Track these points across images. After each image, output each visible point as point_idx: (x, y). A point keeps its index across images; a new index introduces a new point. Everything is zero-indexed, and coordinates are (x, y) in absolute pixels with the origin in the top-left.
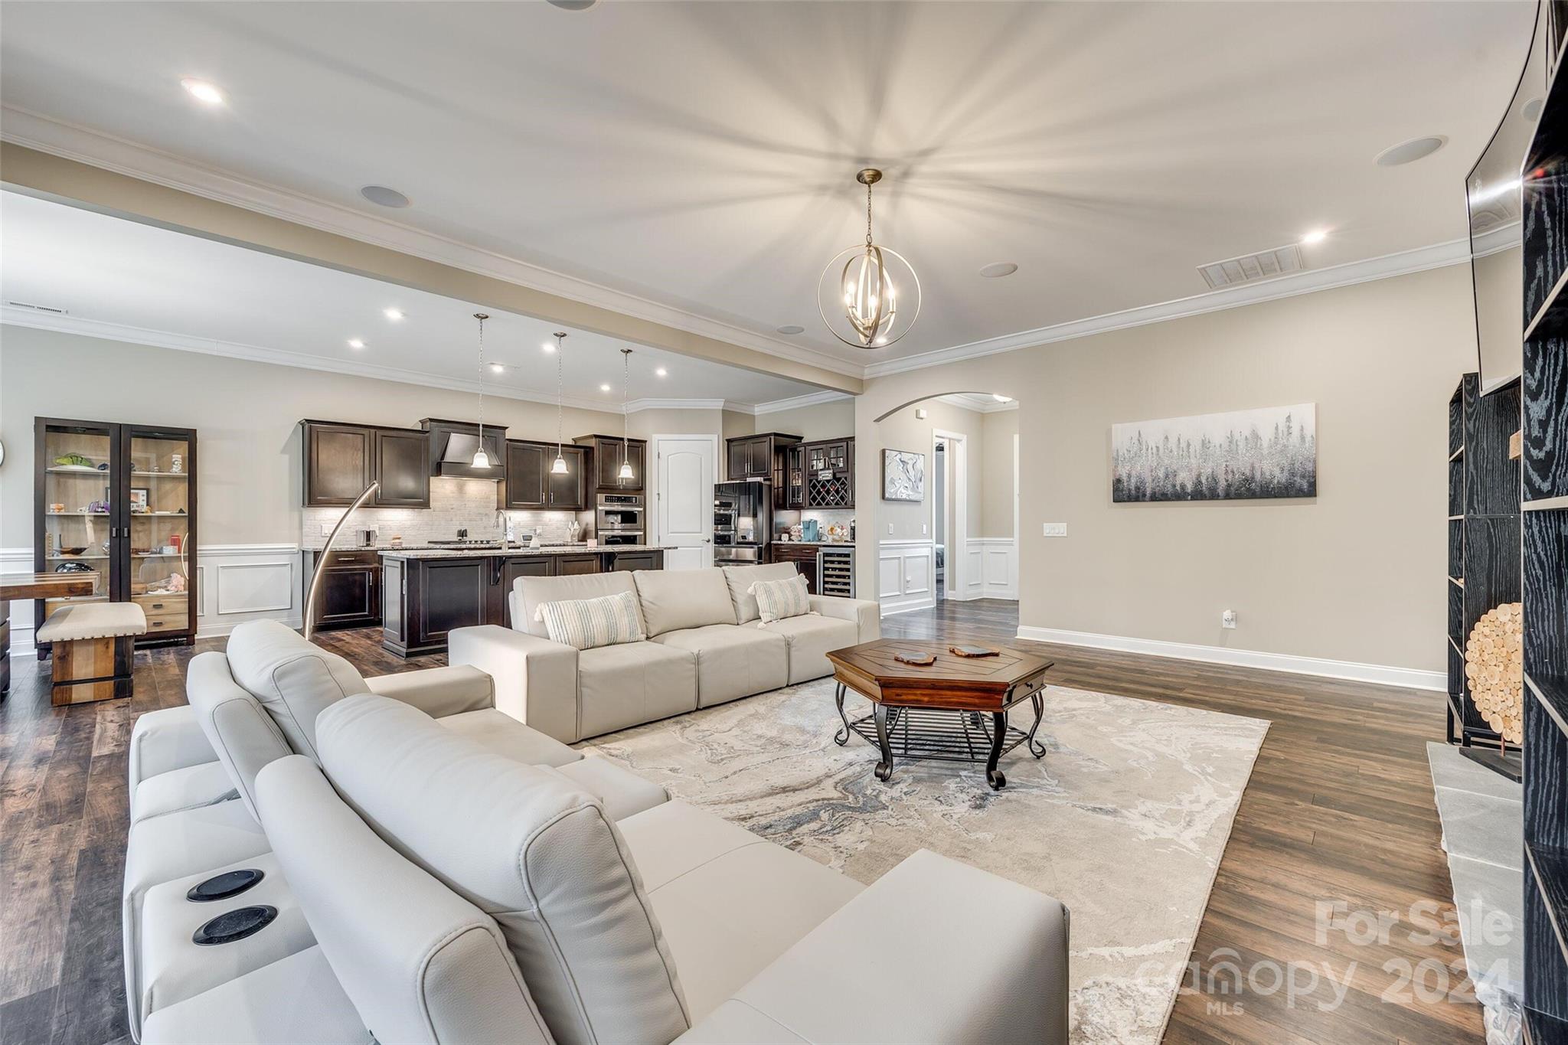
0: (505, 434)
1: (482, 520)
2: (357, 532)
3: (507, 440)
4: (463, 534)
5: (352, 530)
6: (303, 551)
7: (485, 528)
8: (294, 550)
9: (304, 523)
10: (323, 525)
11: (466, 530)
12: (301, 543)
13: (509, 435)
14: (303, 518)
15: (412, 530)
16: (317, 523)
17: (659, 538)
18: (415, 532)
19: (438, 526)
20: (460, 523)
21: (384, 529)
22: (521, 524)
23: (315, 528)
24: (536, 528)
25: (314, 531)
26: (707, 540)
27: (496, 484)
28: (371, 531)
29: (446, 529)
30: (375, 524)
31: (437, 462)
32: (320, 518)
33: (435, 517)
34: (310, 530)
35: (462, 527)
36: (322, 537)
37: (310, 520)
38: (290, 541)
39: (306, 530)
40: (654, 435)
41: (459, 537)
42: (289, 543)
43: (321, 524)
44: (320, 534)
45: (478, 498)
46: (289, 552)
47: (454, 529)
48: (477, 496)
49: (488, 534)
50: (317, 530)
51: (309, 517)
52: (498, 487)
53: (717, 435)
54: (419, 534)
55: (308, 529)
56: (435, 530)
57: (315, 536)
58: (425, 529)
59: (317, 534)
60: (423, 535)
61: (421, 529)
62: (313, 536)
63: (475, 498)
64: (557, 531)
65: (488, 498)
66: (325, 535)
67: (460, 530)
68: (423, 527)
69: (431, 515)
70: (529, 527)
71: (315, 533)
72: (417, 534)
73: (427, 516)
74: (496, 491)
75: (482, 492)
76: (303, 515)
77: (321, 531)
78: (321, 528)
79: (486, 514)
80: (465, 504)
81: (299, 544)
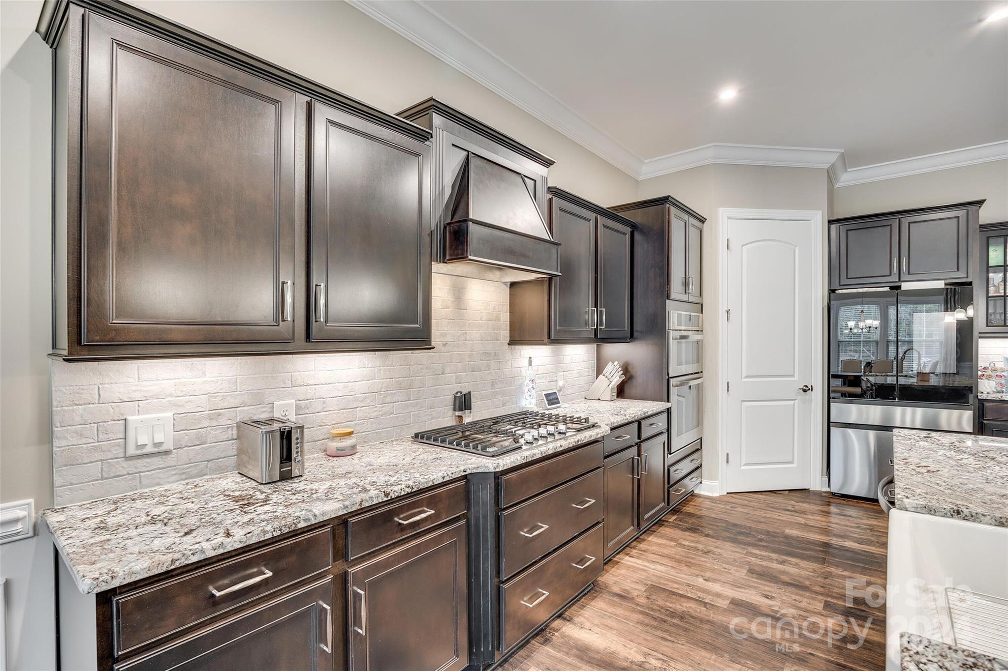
0: (546, 176)
1: (489, 367)
2: (238, 426)
3: (551, 189)
4: (463, 402)
5: (223, 421)
8: (19, 527)
9: (57, 420)
10: (128, 418)
11: (470, 393)
14: (57, 397)
15: (371, 404)
16: (108, 411)
17: (728, 387)
18: (376, 409)
19: (420, 387)
20: (457, 377)
21: (318, 410)
22: (541, 372)
23: (99, 428)
24: (557, 376)
25: (98, 442)
26: (802, 389)
27: (509, 289)
28: (290, 433)
29: (433, 396)
30: (294, 401)
31: (448, 224)
32: (118, 395)
33: (422, 369)
34: (84, 441)
35: (461, 387)
36: (128, 458)
37: (81, 402)
38: (8, 494)
39: (64, 443)
40: (721, 210)
41: (457, 412)
42: (4, 500)
43: (122, 415)
44: (123, 450)
45: (483, 320)
46: (3, 537)
47: (446, 394)
48: (482, 313)
49: (497, 397)
50: (111, 436)
51: (78, 393)
52: (512, 296)
53: (821, 212)
54: (384, 414)
55: (73, 437)
56: (414, 399)
57: (102, 460)
58: (396, 398)
59: (109, 451)
60: (391, 414)
61: (388, 400)
62: (96, 461)
63: (481, 320)
64: (578, 380)
65: (497, 319)
66: (139, 452)
67: (459, 394)
68: (392, 393)
69: (419, 363)
70: (549, 375)
71: (104, 449)
72: (380, 413)
73: (410, 368)
74: (509, 304)
75: (490, 305)
76: (54, 388)
77: (125, 439)
78: (123, 427)
79: (495, 353)
80: (466, 333)
81: (36, 501)
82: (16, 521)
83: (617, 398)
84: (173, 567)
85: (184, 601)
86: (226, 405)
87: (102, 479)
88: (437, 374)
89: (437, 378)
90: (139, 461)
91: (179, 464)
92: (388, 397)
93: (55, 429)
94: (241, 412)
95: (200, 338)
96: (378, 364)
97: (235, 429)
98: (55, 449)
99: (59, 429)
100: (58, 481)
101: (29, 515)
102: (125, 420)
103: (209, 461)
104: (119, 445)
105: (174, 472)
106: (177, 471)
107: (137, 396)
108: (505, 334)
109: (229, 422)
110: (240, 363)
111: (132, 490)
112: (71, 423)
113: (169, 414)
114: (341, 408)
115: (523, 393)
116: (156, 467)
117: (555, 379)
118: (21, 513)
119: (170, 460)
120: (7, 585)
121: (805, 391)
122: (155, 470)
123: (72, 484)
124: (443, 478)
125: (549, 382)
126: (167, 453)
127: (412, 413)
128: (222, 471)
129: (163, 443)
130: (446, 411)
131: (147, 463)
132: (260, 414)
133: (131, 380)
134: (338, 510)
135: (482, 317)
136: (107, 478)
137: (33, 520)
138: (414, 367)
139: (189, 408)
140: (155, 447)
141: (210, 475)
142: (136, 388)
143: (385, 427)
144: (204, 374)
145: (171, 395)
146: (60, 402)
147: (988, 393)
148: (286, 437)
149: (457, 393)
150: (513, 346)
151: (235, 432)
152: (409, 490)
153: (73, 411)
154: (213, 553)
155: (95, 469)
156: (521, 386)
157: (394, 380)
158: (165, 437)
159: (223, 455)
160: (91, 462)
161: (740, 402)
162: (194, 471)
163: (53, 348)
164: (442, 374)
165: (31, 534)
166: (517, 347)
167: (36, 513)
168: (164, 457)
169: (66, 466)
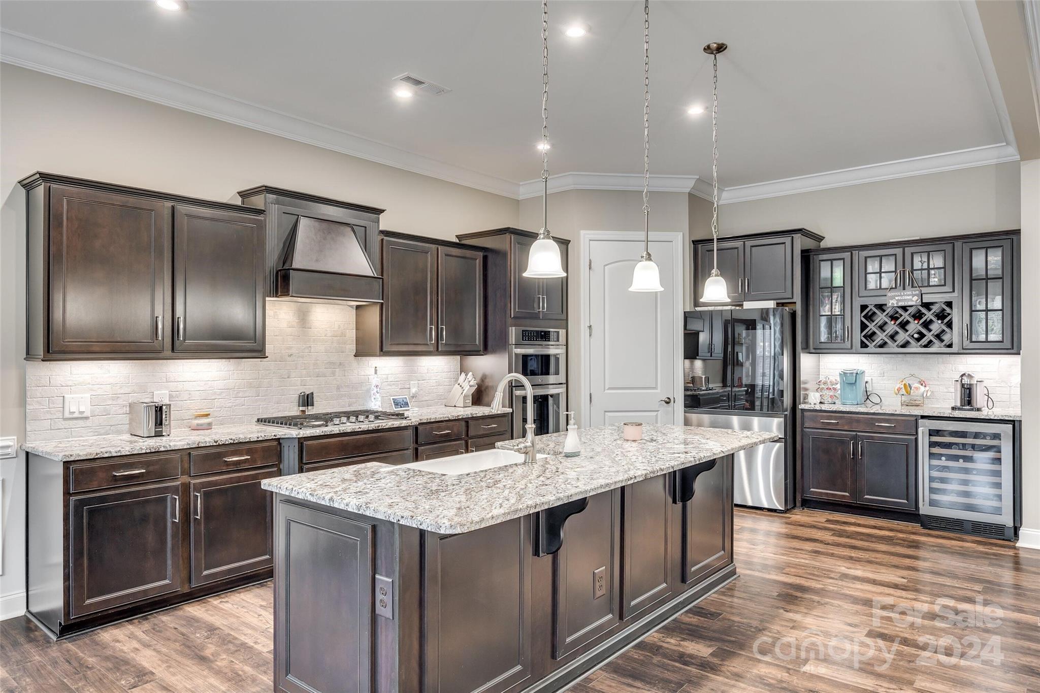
0: (378, 222)
1: (333, 374)
2: (130, 405)
3: (382, 232)
4: (307, 400)
5: (120, 402)
6: (27, 453)
7: (338, 388)
8: (9, 450)
9: (28, 394)
10: (66, 396)
11: (312, 393)
12: (23, 434)
13: (385, 223)
14: (28, 382)
15: (227, 397)
16: (54, 391)
17: (591, 398)
18: (230, 401)
19: (268, 387)
20: (302, 381)
21: (185, 399)
22: (390, 380)
23: (50, 401)
24: (409, 384)
25: (49, 408)
26: (665, 401)
27: (355, 311)
28: (161, 408)
29: (279, 394)
30: (168, 392)
31: (280, 270)
32: (60, 382)
33: (269, 374)
34: (42, 407)
35: (305, 389)
36: (65, 419)
37: (40, 385)
38: (5, 433)
39: (32, 407)
40: (582, 232)
41: (301, 408)
42: (2, 436)
43: (62, 394)
44: (62, 414)
45: (328, 336)
46: (2, 455)
47: (292, 393)
48: (327, 331)
49: (343, 398)
50: (55, 405)
51: (39, 380)
52: (358, 316)
53: (682, 233)
54: (237, 405)
55: (36, 405)
56: (263, 395)
57: (51, 419)
58: (247, 394)
59: (55, 414)
60: (242, 406)
61: (240, 395)
62: (48, 419)
63: (325, 336)
64: (437, 388)
65: (343, 335)
66: (71, 416)
67: (303, 394)
68: (244, 390)
69: (267, 369)
70: (400, 383)
71: (52, 412)
72: (234, 404)
73: (259, 372)
74: (355, 323)
75: (334, 325)
76: (27, 377)
77: (63, 408)
78: (62, 401)
79: (340, 363)
80: (310, 347)
81: (17, 438)
82: (8, 447)
83: (472, 405)
84: (97, 457)
85: (101, 475)
86: (122, 391)
87: (51, 430)
88: (283, 378)
89: (284, 381)
90: (70, 421)
91: (94, 425)
92: (241, 393)
93: (27, 399)
94: (132, 396)
95: (108, 350)
96: (232, 369)
97: (128, 407)
98: (27, 410)
99: (30, 399)
100: (28, 428)
101: (14, 445)
102: (64, 397)
103: (111, 426)
104: (59, 411)
105: (90, 431)
106: (92, 430)
107: (70, 383)
108: (352, 347)
109: (124, 402)
110: (132, 366)
111: (67, 438)
112: (35, 396)
113: (88, 395)
114: (202, 398)
115: (370, 397)
116: (80, 426)
117: (408, 386)
118: (11, 443)
119: (88, 423)
120: (3, 481)
121: (667, 403)
122: (79, 428)
123: (35, 431)
124: (258, 438)
125: (401, 389)
126: (87, 418)
127: (261, 406)
128: (119, 432)
129: (84, 412)
130: (291, 406)
131: (75, 423)
132: (145, 399)
133: (67, 374)
134: (184, 445)
135: (326, 334)
136: (53, 430)
137: (16, 448)
138: (262, 371)
139: (99, 392)
140: (80, 414)
141: (112, 434)
142: (69, 379)
143: (237, 414)
144: (109, 372)
145: (89, 384)
146: (30, 384)
147: (815, 404)
148: (159, 410)
149: (301, 393)
150: (360, 357)
151: (128, 409)
152: (232, 442)
153: (36, 390)
154: (115, 455)
155: (47, 424)
156: (368, 391)
157: (245, 380)
158: (86, 409)
159: (120, 423)
160: (45, 420)
161: (603, 412)
162: (103, 431)
163: (27, 355)
164: (288, 378)
165: (15, 456)
166: (364, 358)
167: (17, 445)
168: (85, 420)
169: (33, 420)
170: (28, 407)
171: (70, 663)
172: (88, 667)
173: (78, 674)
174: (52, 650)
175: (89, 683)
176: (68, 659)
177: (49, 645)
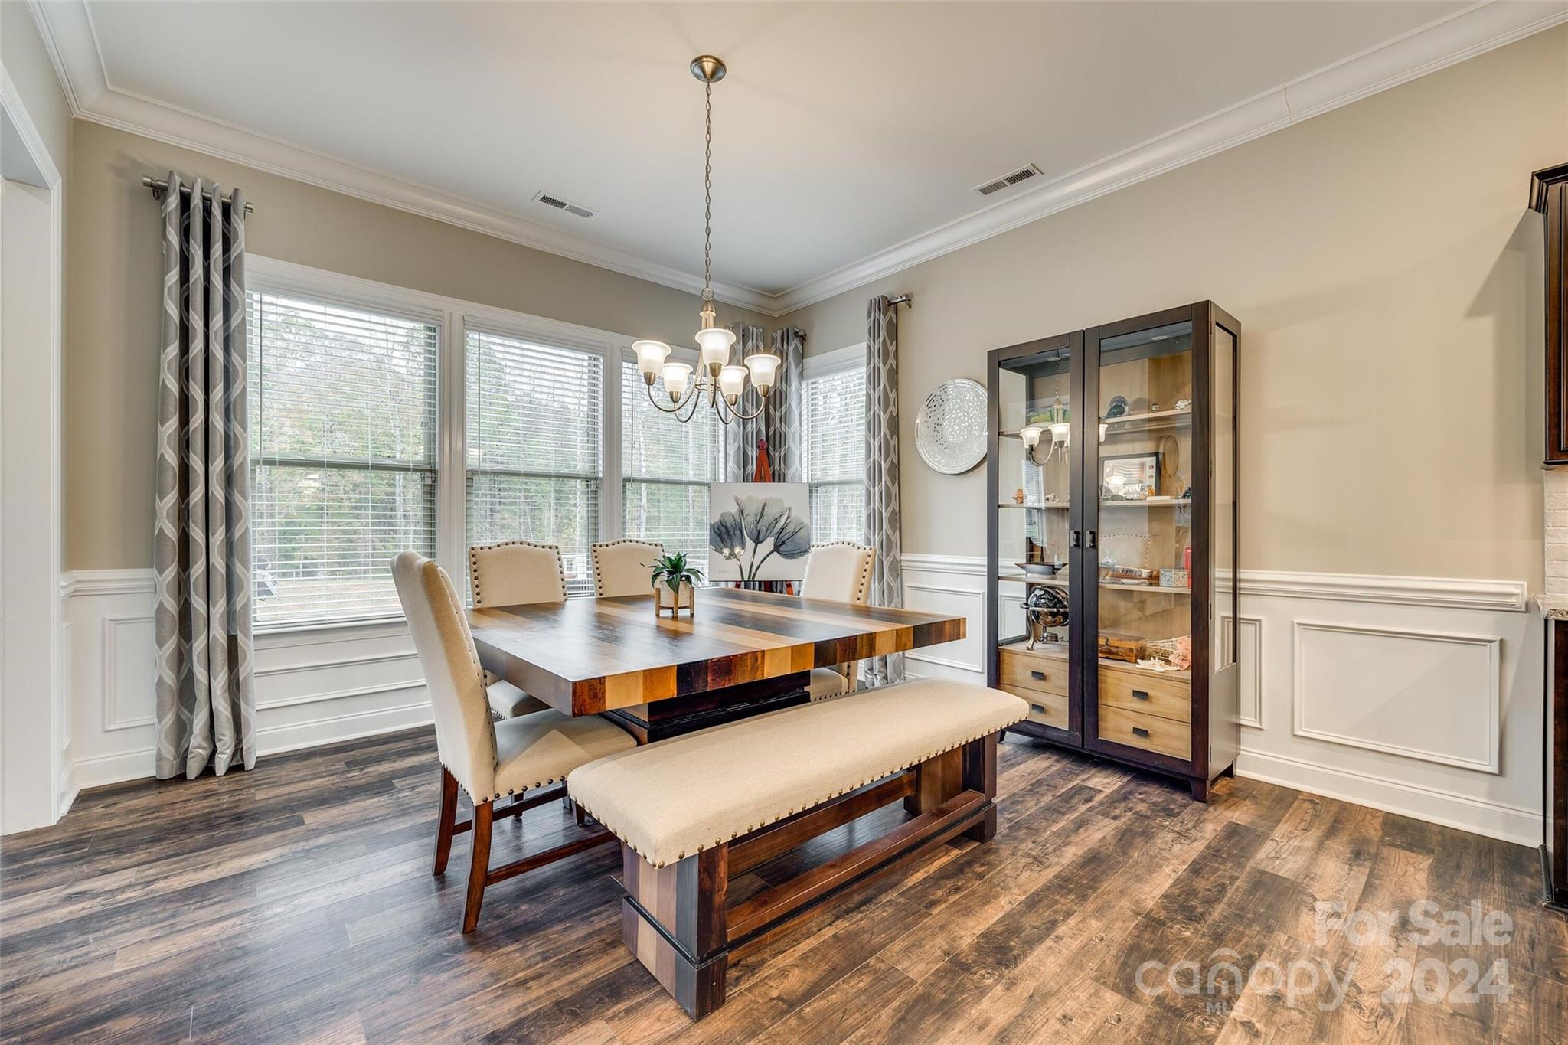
8: (1513, 600)
9: (1549, 520)
12: (1538, 580)
14: (1548, 504)
39: (1556, 541)
76: (1546, 495)
81: (1529, 585)
82: (1511, 595)
93: (1547, 528)
98: (1546, 544)
99: (1551, 528)
100: (1549, 571)
101: (1522, 593)
112: (1561, 524)
118: (1516, 590)
120: (1502, 643)
137: (1526, 599)
146: (1552, 506)
165: (1523, 609)
167: (1528, 594)
169: (1557, 560)
170: (1548, 539)
171: (1533, 948)
172: (1558, 973)
173: (1528, 970)
174: (1524, 914)
175: (1530, 995)
176: (1536, 941)
177: (1528, 904)
